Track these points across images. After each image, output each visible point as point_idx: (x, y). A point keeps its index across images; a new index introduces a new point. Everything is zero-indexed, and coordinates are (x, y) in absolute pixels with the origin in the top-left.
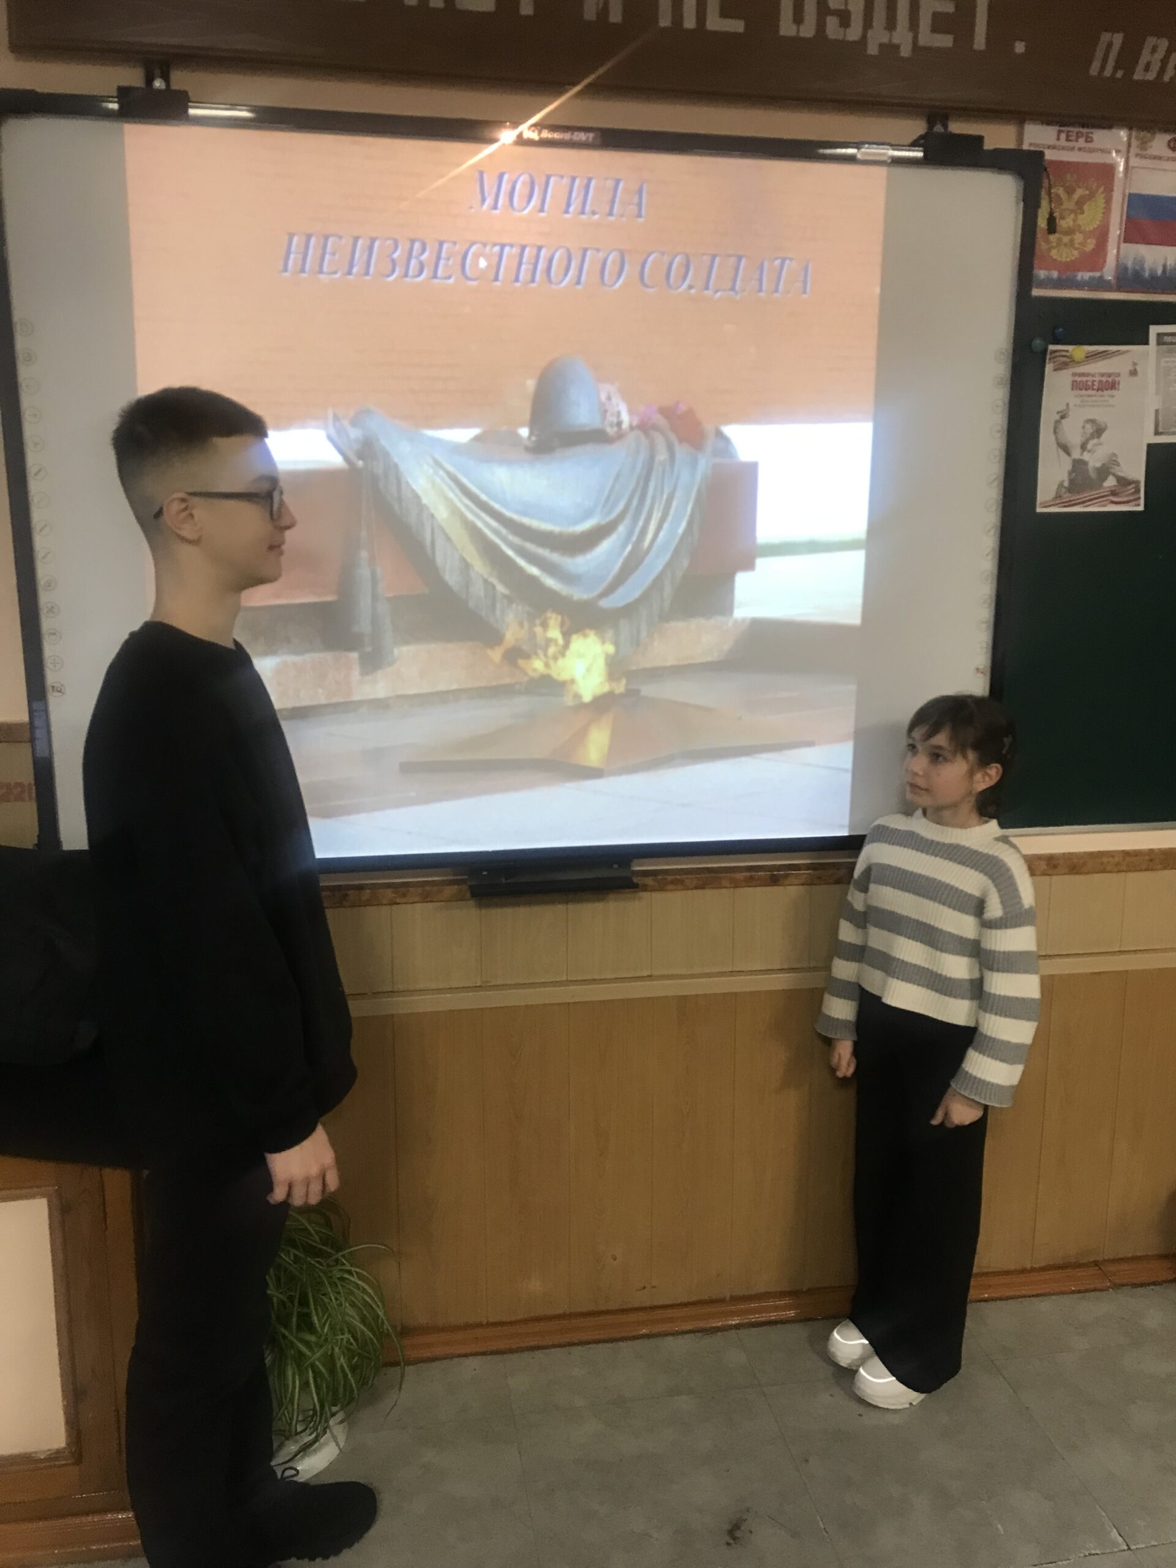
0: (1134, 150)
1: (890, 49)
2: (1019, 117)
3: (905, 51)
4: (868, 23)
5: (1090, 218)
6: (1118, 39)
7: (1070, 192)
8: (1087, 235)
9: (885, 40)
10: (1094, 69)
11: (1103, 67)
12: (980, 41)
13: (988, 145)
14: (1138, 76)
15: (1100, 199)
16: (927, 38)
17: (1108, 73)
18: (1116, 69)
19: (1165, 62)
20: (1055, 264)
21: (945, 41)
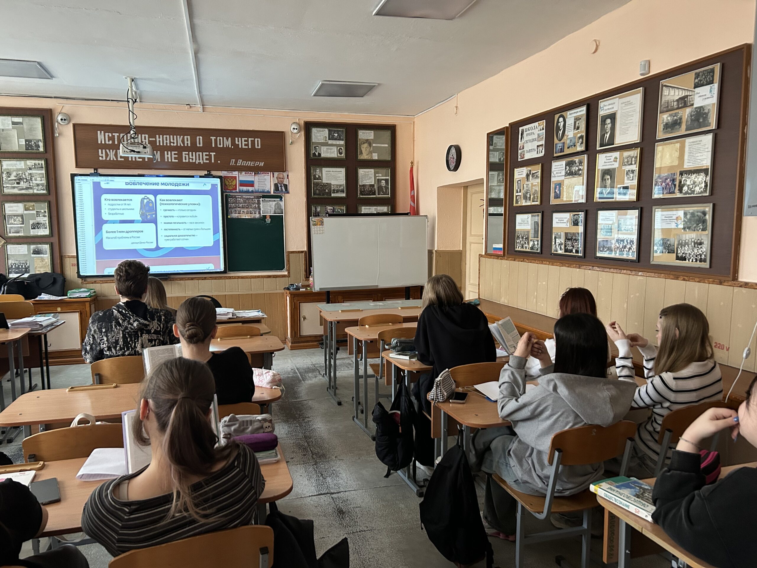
0: (239, 174)
1: (200, 163)
2: (221, 170)
3: (202, 163)
4: (196, 160)
5: (234, 183)
6: (234, 160)
7: (230, 180)
8: (233, 186)
10: (231, 164)
12: (213, 161)
13: (216, 175)
14: (238, 165)
15: (235, 181)
16: (205, 161)
17: (233, 165)
18: (234, 163)
19: (242, 163)
20: (228, 190)
21: (208, 161)
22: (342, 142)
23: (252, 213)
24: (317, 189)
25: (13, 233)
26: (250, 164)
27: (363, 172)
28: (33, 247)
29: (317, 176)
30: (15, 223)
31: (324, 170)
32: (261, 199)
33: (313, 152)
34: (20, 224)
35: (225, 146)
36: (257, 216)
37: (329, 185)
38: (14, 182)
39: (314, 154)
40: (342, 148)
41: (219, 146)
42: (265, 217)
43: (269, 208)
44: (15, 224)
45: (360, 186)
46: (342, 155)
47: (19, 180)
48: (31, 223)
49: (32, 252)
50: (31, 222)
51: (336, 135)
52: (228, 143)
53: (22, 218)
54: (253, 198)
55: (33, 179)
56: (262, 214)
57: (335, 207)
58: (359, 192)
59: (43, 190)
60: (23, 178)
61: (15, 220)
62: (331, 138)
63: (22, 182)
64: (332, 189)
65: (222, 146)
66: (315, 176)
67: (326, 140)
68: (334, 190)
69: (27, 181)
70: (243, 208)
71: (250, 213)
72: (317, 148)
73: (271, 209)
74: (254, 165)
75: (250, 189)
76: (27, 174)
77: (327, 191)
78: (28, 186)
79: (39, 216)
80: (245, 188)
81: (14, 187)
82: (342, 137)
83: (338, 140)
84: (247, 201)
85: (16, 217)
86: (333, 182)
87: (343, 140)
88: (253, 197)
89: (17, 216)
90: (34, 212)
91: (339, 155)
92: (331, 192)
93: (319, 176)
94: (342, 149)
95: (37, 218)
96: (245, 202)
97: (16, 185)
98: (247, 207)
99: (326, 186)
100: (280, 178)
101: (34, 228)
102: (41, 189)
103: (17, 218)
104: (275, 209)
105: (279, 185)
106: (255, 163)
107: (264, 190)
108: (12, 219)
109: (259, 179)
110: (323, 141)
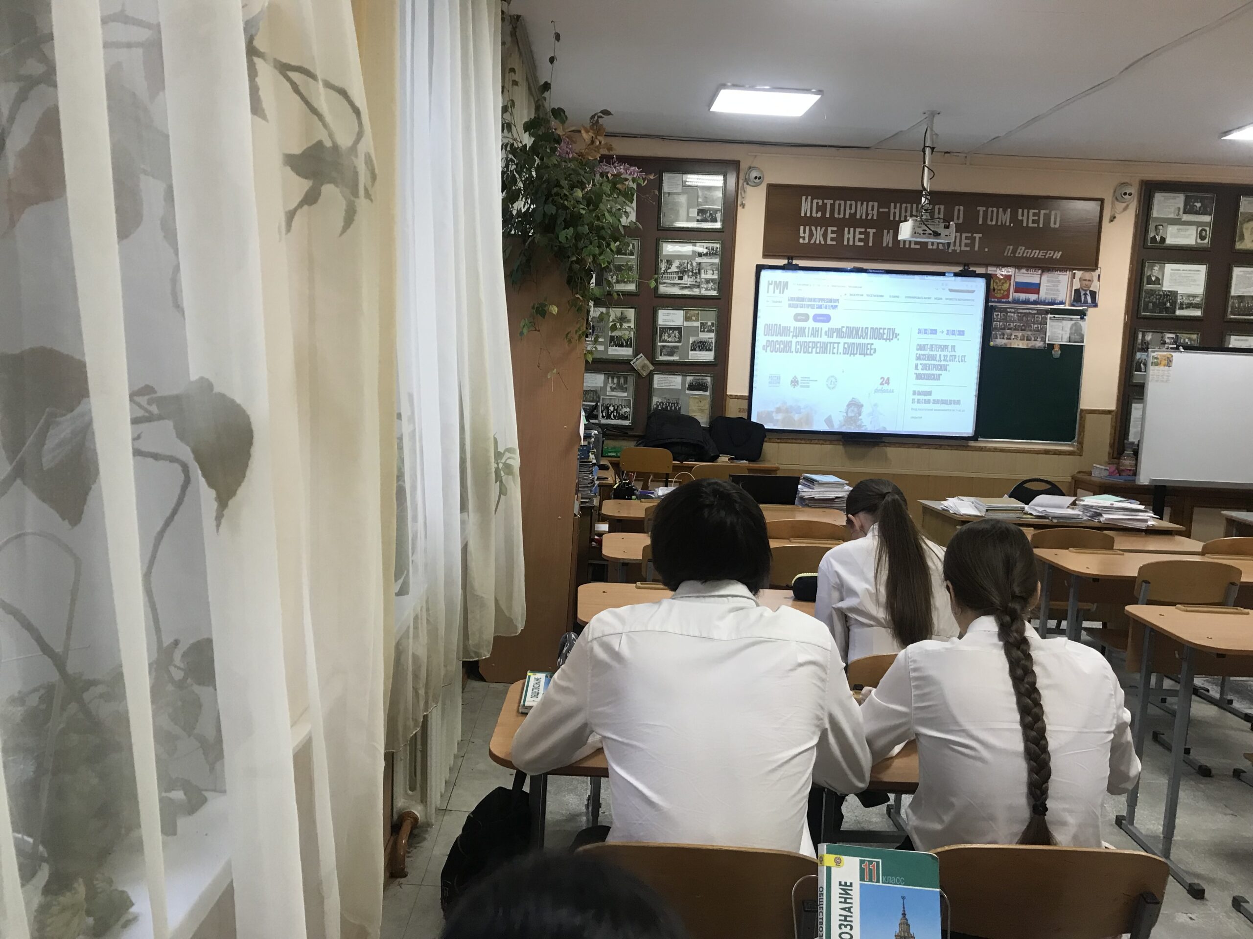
0: (1017, 271)
1: (954, 251)
2: (986, 265)
3: (958, 251)
5: (1006, 286)
6: (1012, 247)
7: (1000, 281)
8: (1004, 291)
9: (953, 248)
10: (1005, 254)
11: (1008, 253)
12: (976, 248)
13: (977, 272)
14: (1017, 255)
16: (963, 248)
17: (1009, 255)
18: (1011, 253)
19: (1023, 253)
20: (996, 298)
21: (968, 249)
22: (1207, 219)
23: (1030, 340)
24: (1149, 302)
25: (665, 355)
26: (1037, 254)
27: (1241, 273)
28: (689, 379)
29: (1153, 279)
30: (670, 339)
31: (1169, 268)
32: (1049, 316)
33: (1152, 235)
34: (675, 342)
35: (999, 223)
36: (1039, 344)
37: (1174, 294)
38: (675, 276)
39: (1154, 239)
40: (1208, 229)
41: (989, 223)
42: (1051, 346)
43: (1061, 332)
44: (669, 342)
45: (1233, 297)
46: (1206, 241)
47: (682, 272)
48: (691, 342)
49: (687, 386)
50: (691, 340)
51: (1198, 205)
52: (1005, 218)
53: (680, 333)
54: (1035, 314)
55: (702, 271)
56: (1047, 342)
57: (1179, 335)
58: (1230, 310)
59: (714, 290)
60: (688, 270)
61: (669, 336)
62: (1189, 209)
63: (686, 277)
64: (1179, 301)
65: (994, 223)
66: (1149, 277)
67: (1178, 214)
68: (1181, 304)
69: (693, 275)
70: (1015, 329)
71: (1027, 340)
72: (1161, 227)
73: (1063, 332)
74: (1045, 256)
75: (1033, 297)
76: (694, 264)
77: (1168, 304)
78: (694, 283)
79: (704, 331)
80: (1023, 296)
81: (674, 285)
82: (1209, 210)
83: (1202, 214)
84: (1024, 318)
85: (671, 331)
86: (1181, 290)
87: (1210, 214)
88: (1035, 312)
89: (674, 329)
90: (697, 324)
91: (1199, 241)
92: (1175, 308)
93: (1157, 279)
94: (1205, 231)
95: (700, 334)
96: (1020, 319)
97: (677, 281)
98: (1023, 328)
99: (1167, 295)
100: (1085, 280)
101: (695, 350)
102: (712, 289)
103: (673, 332)
104: (1071, 334)
105: (1082, 293)
106: (1046, 253)
107: (1055, 300)
108: (667, 334)
109: (1048, 281)
110: (1172, 216)
